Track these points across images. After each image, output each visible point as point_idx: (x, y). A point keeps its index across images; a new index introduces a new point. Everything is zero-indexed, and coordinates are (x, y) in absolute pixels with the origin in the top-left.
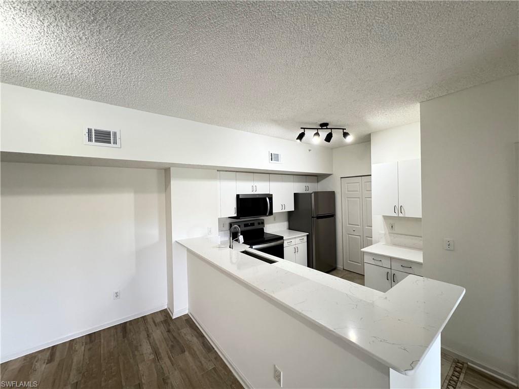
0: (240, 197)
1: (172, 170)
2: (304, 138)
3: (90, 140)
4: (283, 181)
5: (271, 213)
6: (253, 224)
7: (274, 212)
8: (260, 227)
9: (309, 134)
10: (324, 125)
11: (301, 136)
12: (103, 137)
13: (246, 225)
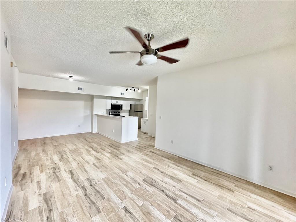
0: (112, 104)
1: (94, 96)
2: (128, 91)
3: (78, 90)
4: (130, 101)
5: (122, 109)
6: (116, 113)
7: (123, 109)
8: (119, 113)
9: (129, 89)
10: (133, 87)
11: (127, 90)
12: (81, 89)
13: (114, 113)
